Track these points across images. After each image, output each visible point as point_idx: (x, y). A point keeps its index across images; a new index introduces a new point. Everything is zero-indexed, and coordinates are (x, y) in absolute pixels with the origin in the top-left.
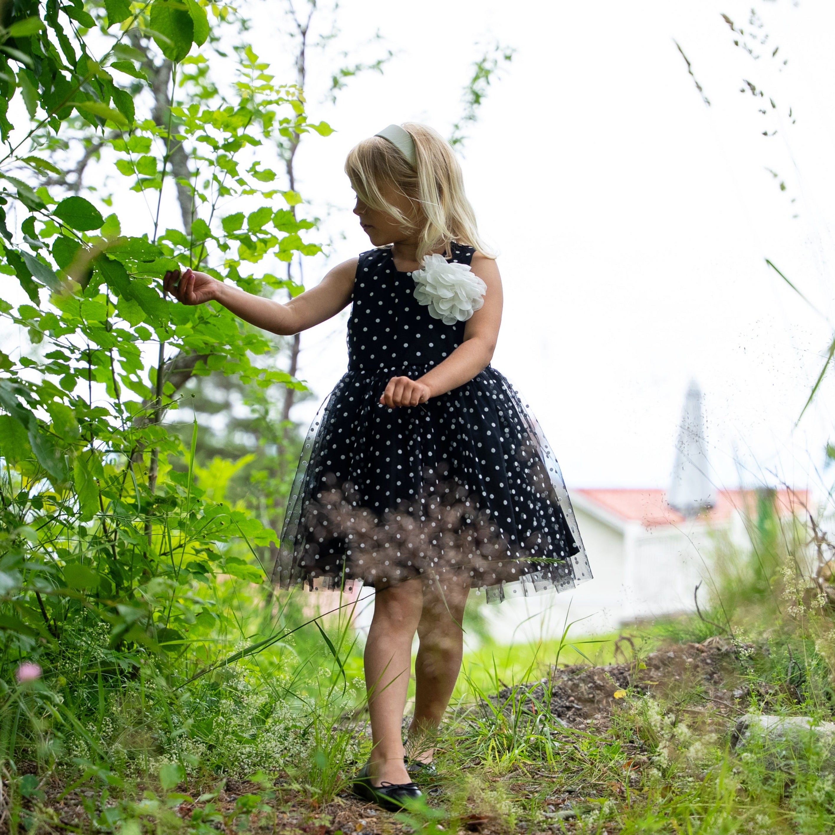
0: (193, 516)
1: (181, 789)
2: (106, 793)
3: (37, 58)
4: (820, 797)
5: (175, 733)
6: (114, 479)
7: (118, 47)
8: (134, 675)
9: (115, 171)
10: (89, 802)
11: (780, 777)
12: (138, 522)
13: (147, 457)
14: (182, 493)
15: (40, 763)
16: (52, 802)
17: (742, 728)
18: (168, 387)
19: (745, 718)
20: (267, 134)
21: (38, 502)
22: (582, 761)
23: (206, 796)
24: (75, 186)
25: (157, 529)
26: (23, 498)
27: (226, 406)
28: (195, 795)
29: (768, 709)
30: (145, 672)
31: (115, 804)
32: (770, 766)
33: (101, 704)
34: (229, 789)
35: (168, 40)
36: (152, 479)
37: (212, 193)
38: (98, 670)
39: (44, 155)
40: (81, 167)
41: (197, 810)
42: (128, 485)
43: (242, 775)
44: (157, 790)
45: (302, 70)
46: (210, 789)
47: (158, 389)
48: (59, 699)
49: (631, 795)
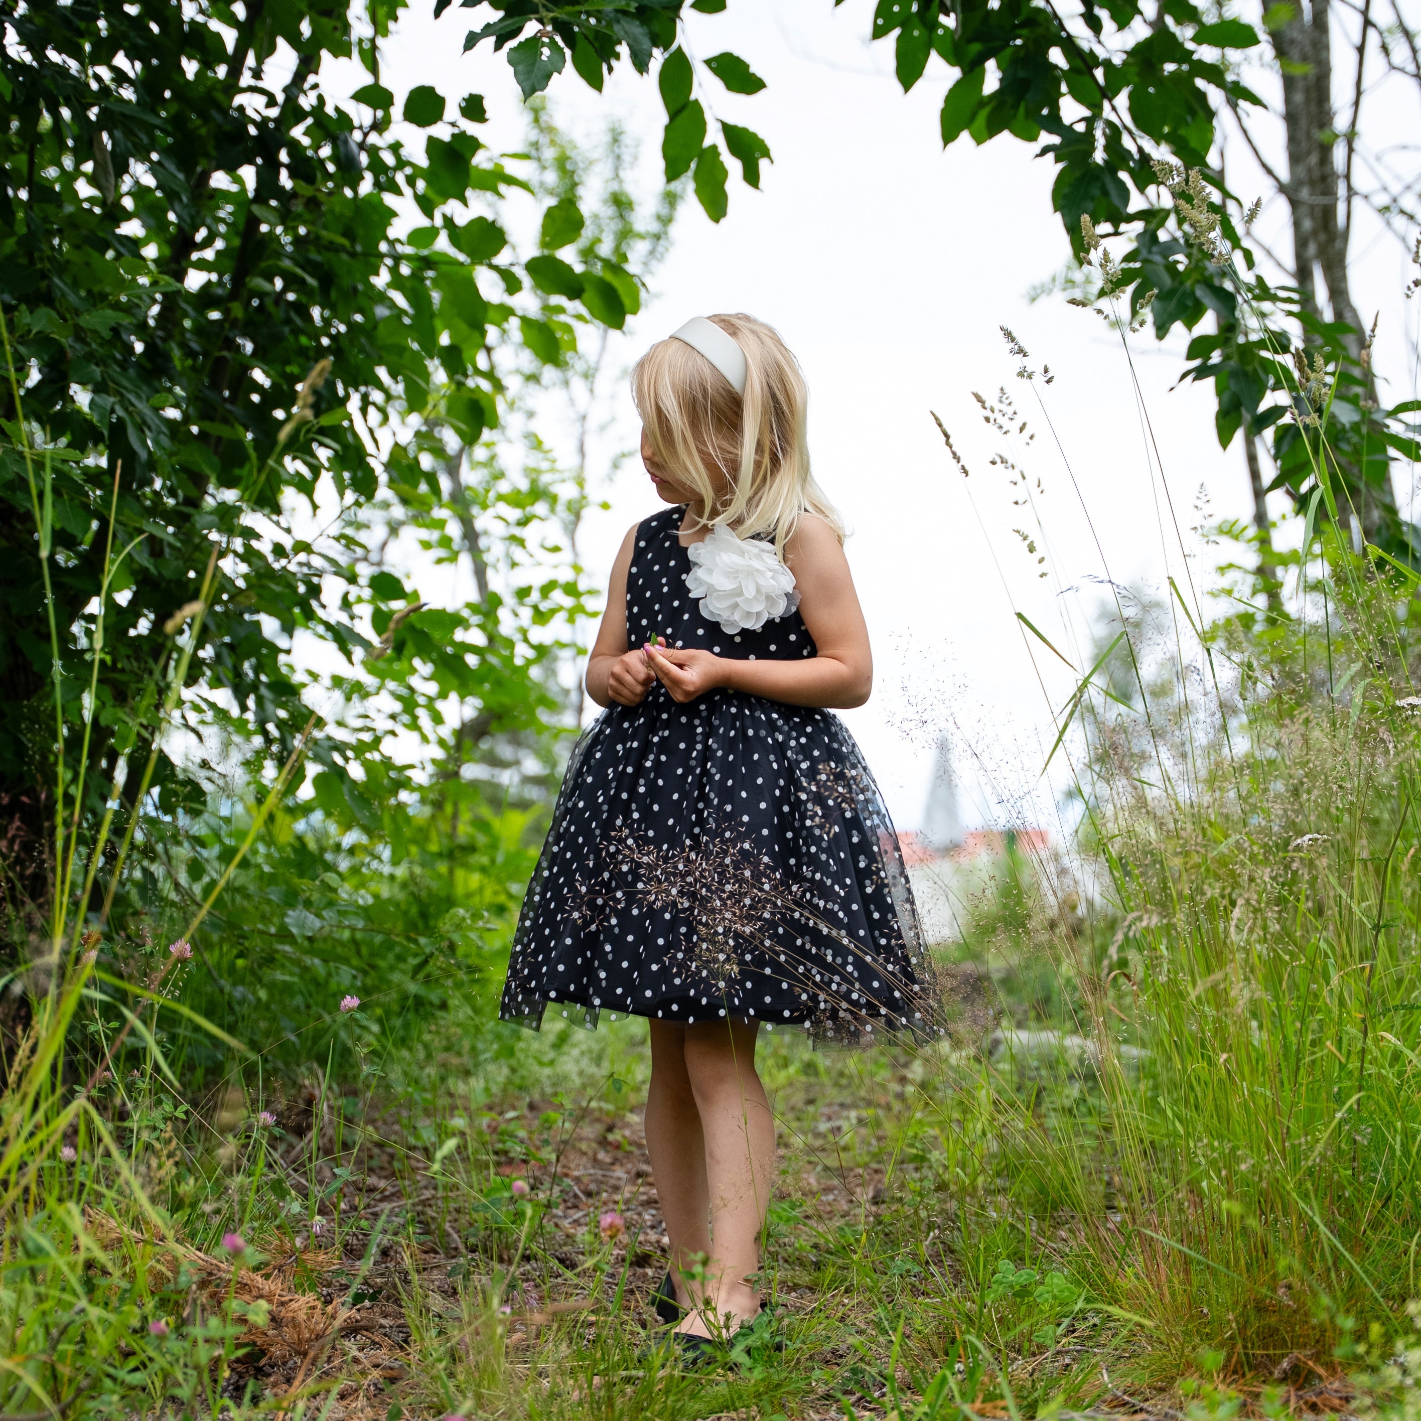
0: (493, 861)
1: (490, 1108)
2: (420, 1112)
3: (346, 446)
4: (1067, 1103)
5: (482, 1057)
6: (420, 830)
7: (418, 434)
8: (444, 1006)
9: (417, 547)
10: (405, 1121)
11: (1032, 1087)
12: (443, 868)
13: (449, 809)
14: (482, 840)
15: (360, 1085)
16: (372, 1121)
17: (996, 1043)
18: (468, 743)
19: (999, 1034)
20: (553, 510)
21: (352, 851)
22: (851, 1077)
23: (511, 1114)
24: (380, 563)
25: (460, 874)
26: (338, 847)
27: (517, 763)
28: (501, 1113)
29: (1020, 1025)
30: (453, 1002)
31: (427, 1122)
32: (1022, 1075)
33: (414, 1034)
34: (532, 1107)
35: (463, 427)
36: (454, 828)
37: (503, 566)
38: (410, 1002)
39: (349, 531)
40: (384, 546)
41: (503, 1127)
42: (434, 836)
43: (543, 1094)
44: (466, 1109)
45: (582, 451)
46: (514, 1108)
47: (458, 747)
48: (375, 1028)
49: (897, 1106)
